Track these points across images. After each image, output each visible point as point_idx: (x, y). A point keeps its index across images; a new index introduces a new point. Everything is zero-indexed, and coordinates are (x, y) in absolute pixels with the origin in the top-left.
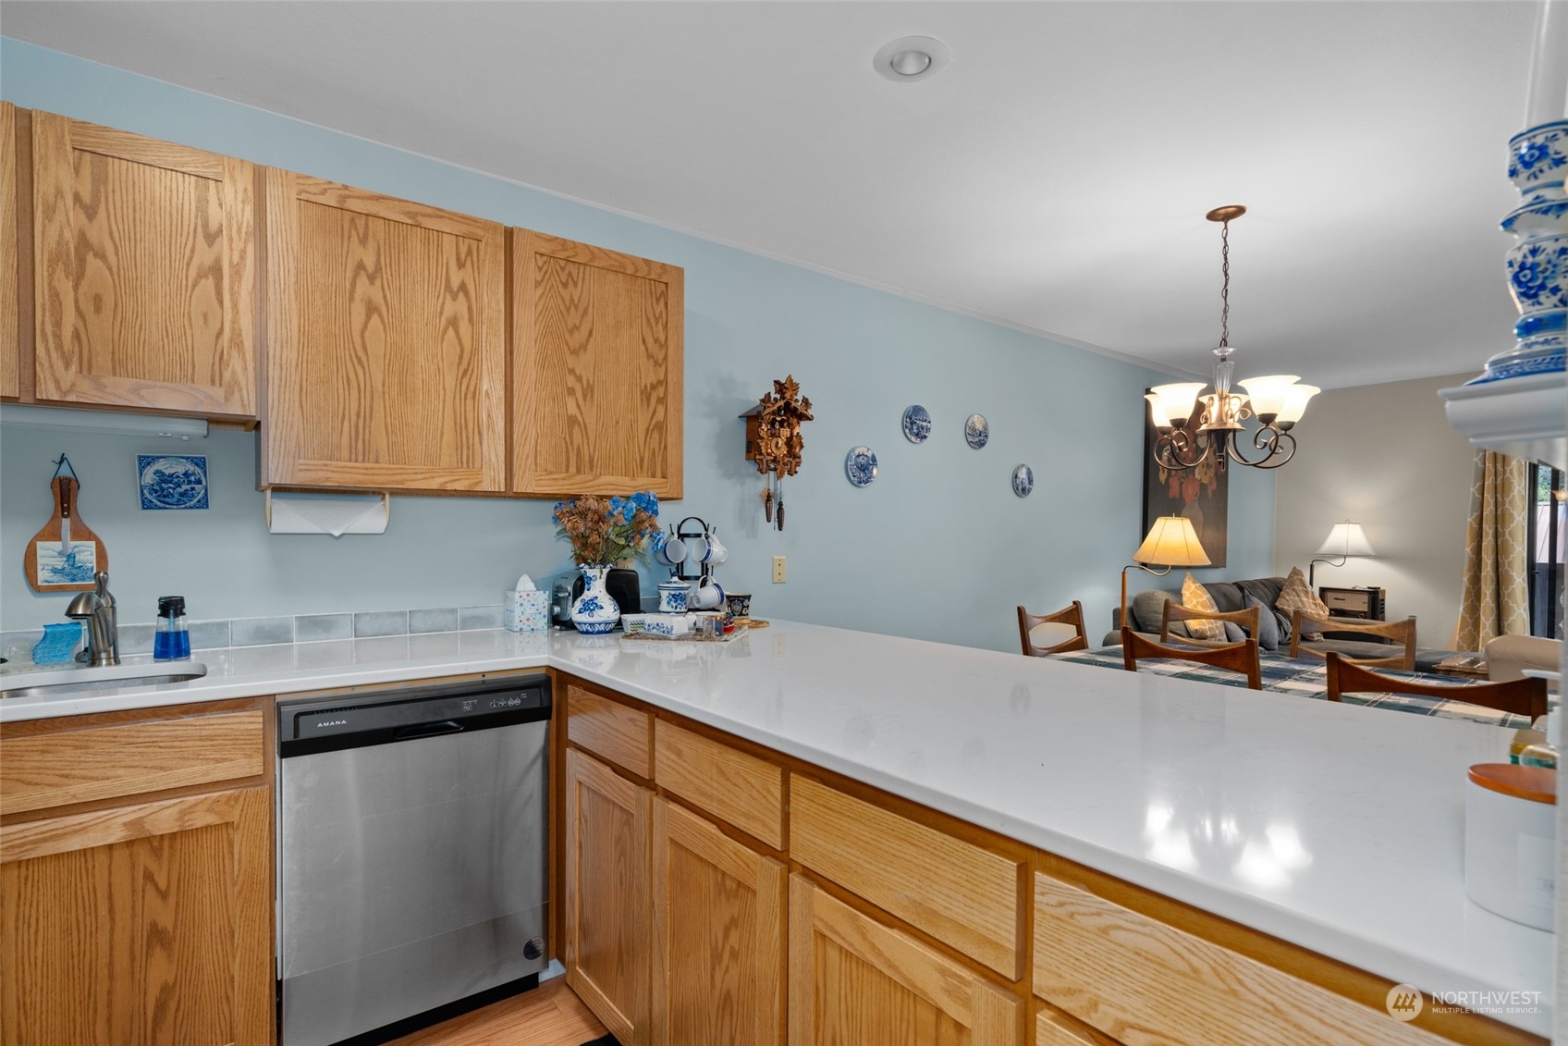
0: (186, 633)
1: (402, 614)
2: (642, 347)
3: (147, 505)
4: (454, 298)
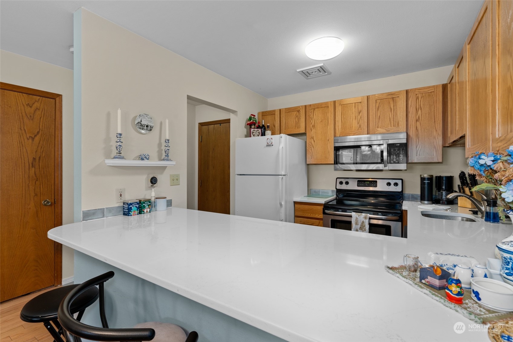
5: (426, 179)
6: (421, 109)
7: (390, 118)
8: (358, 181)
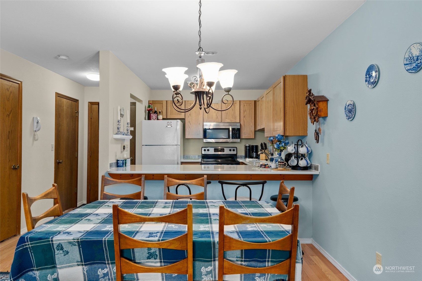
5: (248, 147)
7: (232, 114)
8: (214, 149)
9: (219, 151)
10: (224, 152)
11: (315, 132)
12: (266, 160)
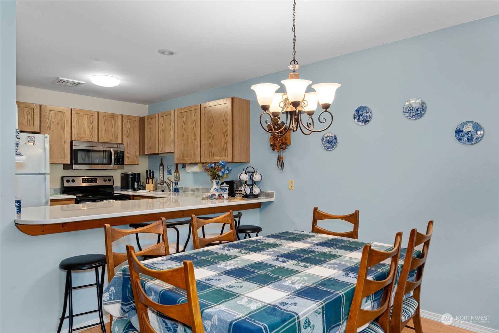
0: (178, 188)
1: (208, 189)
2: (223, 122)
3: (183, 167)
4: (194, 123)
5: (130, 175)
6: (129, 130)
7: (112, 132)
8: (82, 179)
9: (89, 181)
10: (96, 182)
11: (278, 160)
12: (161, 191)
